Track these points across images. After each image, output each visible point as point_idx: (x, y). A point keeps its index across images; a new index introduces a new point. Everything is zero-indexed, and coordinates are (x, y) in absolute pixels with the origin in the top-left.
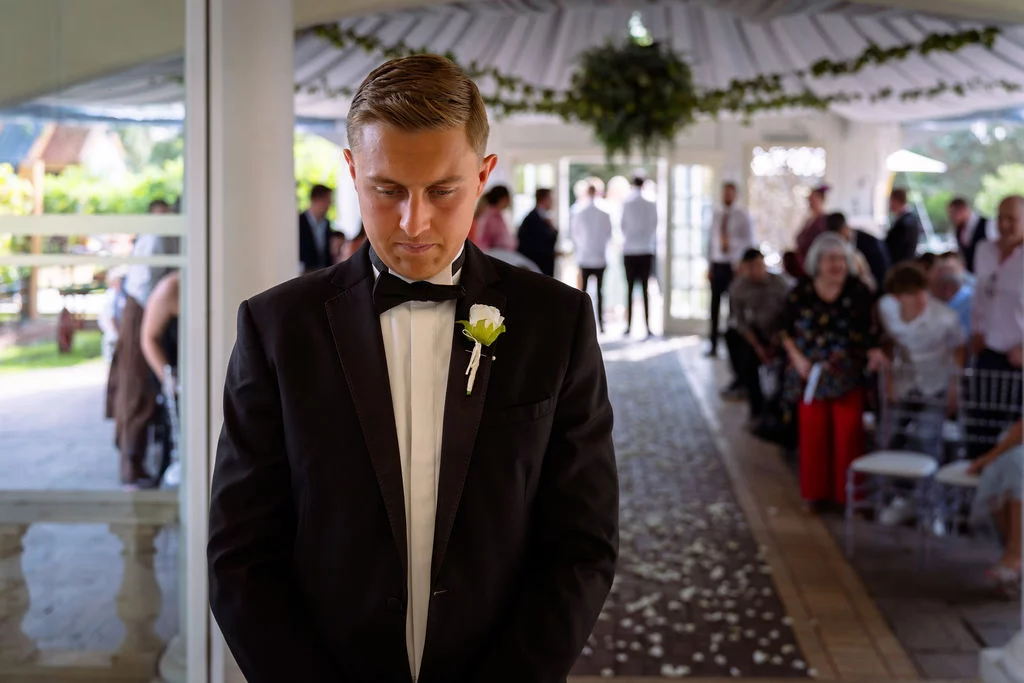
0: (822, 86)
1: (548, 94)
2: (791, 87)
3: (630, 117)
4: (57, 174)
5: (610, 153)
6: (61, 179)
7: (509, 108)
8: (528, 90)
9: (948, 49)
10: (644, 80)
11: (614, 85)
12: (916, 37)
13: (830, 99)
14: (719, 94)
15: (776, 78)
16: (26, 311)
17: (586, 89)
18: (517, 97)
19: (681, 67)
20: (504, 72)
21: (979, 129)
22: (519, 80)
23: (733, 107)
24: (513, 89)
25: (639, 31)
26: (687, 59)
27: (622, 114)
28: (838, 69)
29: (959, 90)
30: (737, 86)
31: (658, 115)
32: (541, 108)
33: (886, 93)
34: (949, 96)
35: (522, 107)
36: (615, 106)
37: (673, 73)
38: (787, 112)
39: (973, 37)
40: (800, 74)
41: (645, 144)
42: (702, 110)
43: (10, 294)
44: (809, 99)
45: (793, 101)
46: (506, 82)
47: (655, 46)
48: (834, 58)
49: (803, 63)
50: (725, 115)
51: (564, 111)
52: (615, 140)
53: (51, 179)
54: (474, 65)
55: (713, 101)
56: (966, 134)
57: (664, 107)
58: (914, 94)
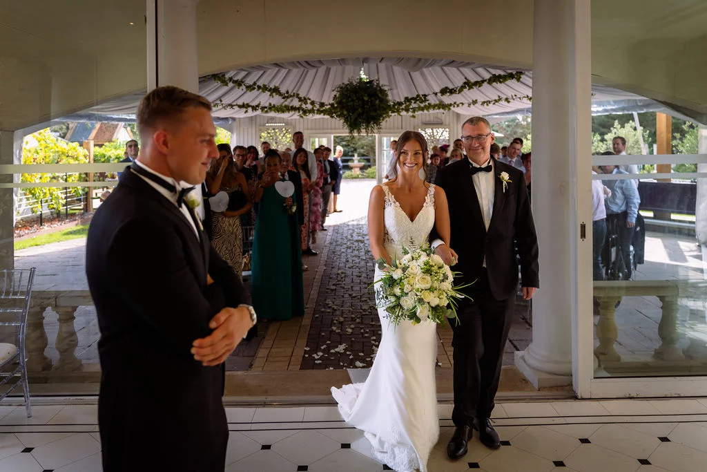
0: (447, 99)
1: (322, 105)
2: (432, 100)
3: (359, 115)
4: (101, 146)
5: (351, 132)
6: (102, 149)
7: (305, 112)
8: (313, 103)
9: (501, 82)
10: (366, 99)
11: (353, 101)
12: (487, 76)
13: (451, 105)
14: (400, 104)
15: (425, 96)
16: (86, 208)
17: (339, 103)
18: (309, 107)
19: (383, 92)
20: (302, 95)
21: (520, 117)
22: (310, 99)
23: (407, 110)
24: (306, 103)
25: (363, 76)
26: (386, 88)
27: (356, 114)
28: (452, 92)
29: (507, 100)
30: (407, 99)
31: (373, 114)
32: (319, 112)
33: (475, 102)
34: (503, 102)
35: (312, 111)
36: (353, 110)
37: (380, 95)
38: (431, 111)
39: (511, 76)
40: (436, 94)
41: (366, 128)
42: (393, 112)
43: (80, 200)
44: (442, 106)
45: (434, 107)
46: (304, 100)
47: (371, 82)
48: (451, 87)
49: (438, 90)
50: (404, 113)
51: (329, 113)
52: (353, 125)
53: (97, 148)
54: (287, 92)
55: (397, 107)
56: (515, 119)
57: (375, 110)
58: (488, 102)
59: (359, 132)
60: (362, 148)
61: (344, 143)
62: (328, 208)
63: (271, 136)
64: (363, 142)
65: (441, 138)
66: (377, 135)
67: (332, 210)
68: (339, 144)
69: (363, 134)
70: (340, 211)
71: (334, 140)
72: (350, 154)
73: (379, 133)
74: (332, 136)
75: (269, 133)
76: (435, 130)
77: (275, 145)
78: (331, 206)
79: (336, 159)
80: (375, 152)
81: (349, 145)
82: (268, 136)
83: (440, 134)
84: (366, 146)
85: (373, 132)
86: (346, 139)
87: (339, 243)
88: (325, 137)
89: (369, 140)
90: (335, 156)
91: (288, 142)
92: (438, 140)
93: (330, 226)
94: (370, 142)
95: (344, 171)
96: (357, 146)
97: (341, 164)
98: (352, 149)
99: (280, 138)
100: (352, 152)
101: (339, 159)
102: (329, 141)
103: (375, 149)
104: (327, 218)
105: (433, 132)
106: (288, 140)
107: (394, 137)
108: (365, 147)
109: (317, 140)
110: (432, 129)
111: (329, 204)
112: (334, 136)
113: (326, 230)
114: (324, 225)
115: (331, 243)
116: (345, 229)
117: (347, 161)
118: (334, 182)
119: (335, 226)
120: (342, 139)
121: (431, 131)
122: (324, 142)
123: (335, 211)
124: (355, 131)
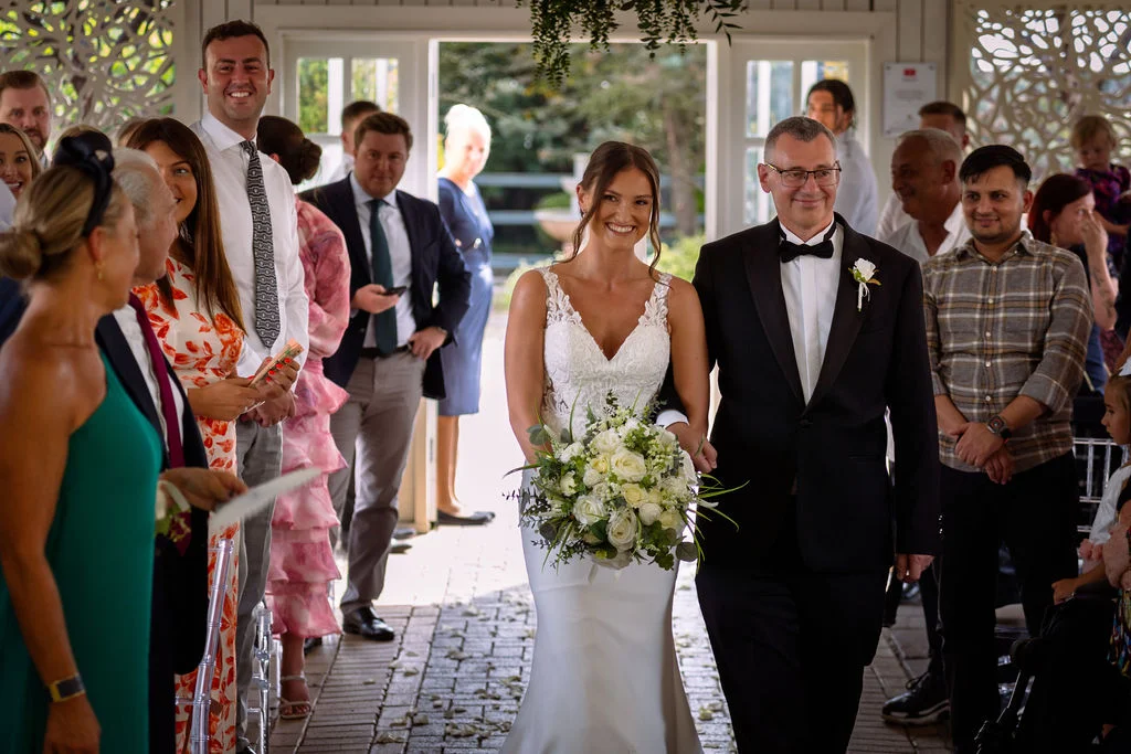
59: (600, 25)
60: (624, 120)
61: (509, 87)
62: (399, 503)
63: (47, 40)
64: (630, 81)
65: (1120, 69)
66: (713, 46)
67: (431, 515)
68: (475, 92)
69: (626, 34)
70: (480, 521)
71: (446, 68)
72: (546, 154)
73: (726, 30)
74: (433, 45)
75: (36, 23)
76: (1078, 20)
77: (68, 92)
78: (418, 491)
79: (450, 191)
80: (698, 150)
81: (539, 101)
82: (26, 42)
83: (1107, 51)
84: (649, 106)
85: (683, 25)
86: (518, 63)
87: (463, 722)
88: (387, 54)
89: (669, 71)
90: (446, 173)
91: (154, 79)
92: (1100, 81)
93: (411, 613)
94: (674, 84)
95: (503, 260)
96: (586, 107)
97: (482, 219)
98: (561, 127)
99: (106, 51)
100: (558, 141)
101: (470, 190)
102: (409, 82)
103: (700, 129)
104: (393, 561)
105: (1065, 31)
106: (153, 67)
107: (820, 57)
108: (642, 117)
109: (335, 67)
110: (1061, 16)
111: (405, 475)
112: (444, 47)
113: (386, 636)
114: (379, 604)
115: (416, 723)
116: (508, 632)
117: (528, 199)
118: (436, 339)
119: (441, 612)
120: (499, 62)
121: (1053, 25)
122: (382, 84)
123: (446, 518)
124: (576, 19)
